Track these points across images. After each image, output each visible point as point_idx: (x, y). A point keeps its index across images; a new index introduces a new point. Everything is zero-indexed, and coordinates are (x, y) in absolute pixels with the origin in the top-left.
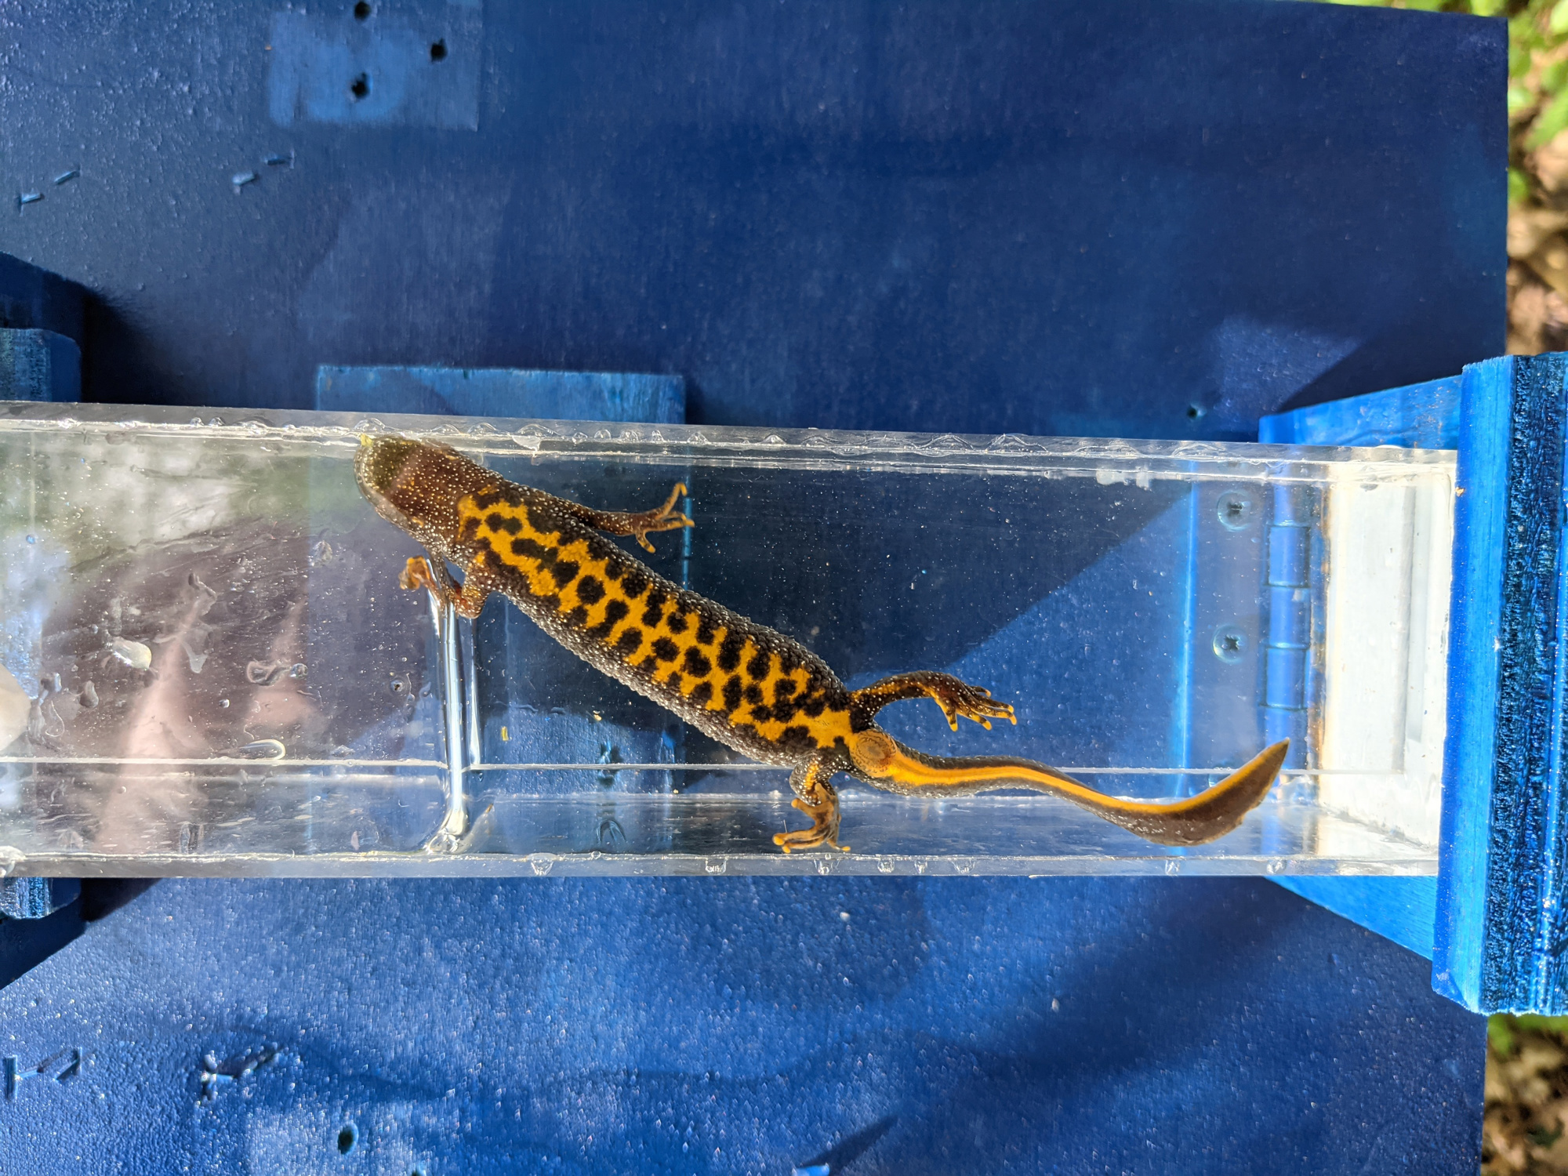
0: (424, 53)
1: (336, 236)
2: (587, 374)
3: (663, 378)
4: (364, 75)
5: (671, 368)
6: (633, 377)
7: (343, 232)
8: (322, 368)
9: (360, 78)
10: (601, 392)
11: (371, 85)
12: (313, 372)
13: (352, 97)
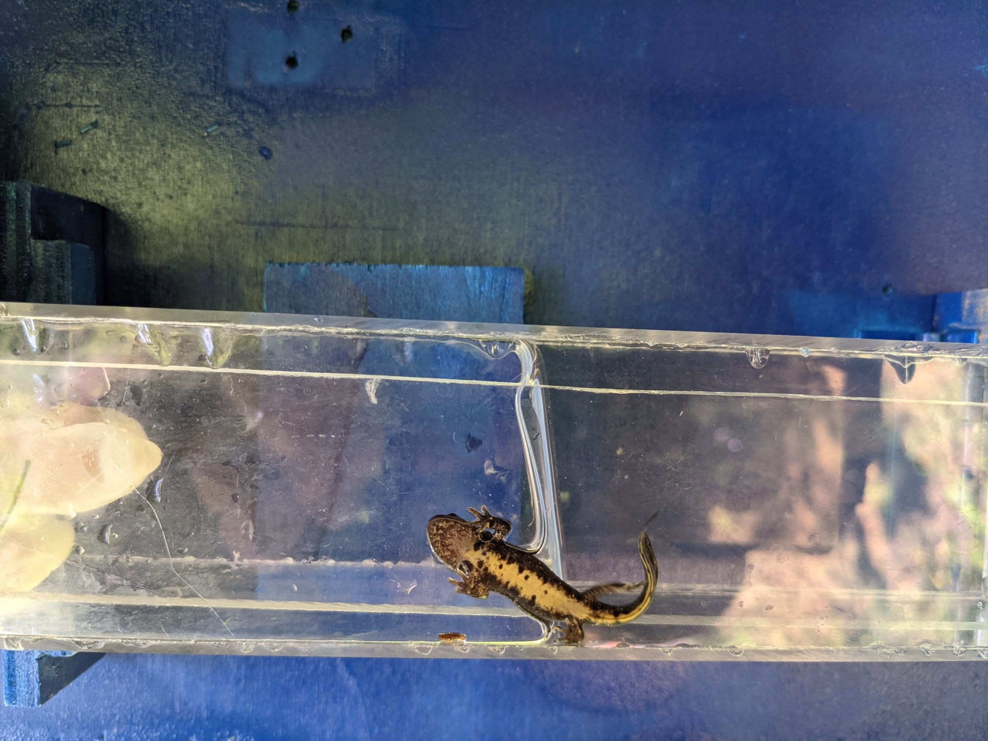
0: (337, 38)
2: (456, 268)
4: (294, 52)
6: (487, 269)
9: (292, 55)
10: (465, 279)
11: (299, 60)
13: (285, 68)
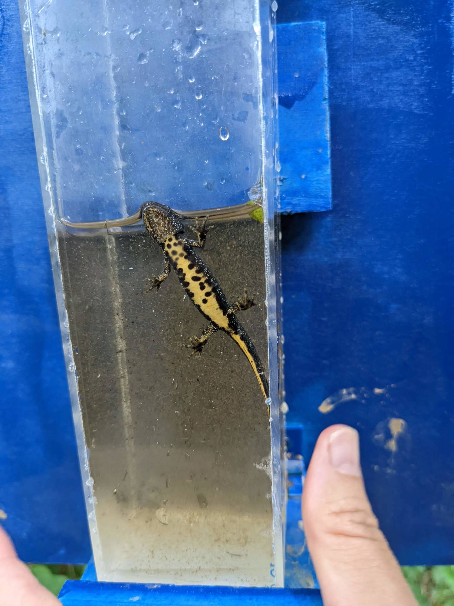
1: (394, 24)
2: (330, 162)
3: (330, 200)
5: (336, 202)
6: (330, 185)
7: (397, 28)
8: (324, 23)
10: (321, 169)
12: (322, 19)
